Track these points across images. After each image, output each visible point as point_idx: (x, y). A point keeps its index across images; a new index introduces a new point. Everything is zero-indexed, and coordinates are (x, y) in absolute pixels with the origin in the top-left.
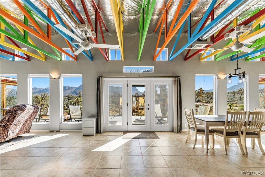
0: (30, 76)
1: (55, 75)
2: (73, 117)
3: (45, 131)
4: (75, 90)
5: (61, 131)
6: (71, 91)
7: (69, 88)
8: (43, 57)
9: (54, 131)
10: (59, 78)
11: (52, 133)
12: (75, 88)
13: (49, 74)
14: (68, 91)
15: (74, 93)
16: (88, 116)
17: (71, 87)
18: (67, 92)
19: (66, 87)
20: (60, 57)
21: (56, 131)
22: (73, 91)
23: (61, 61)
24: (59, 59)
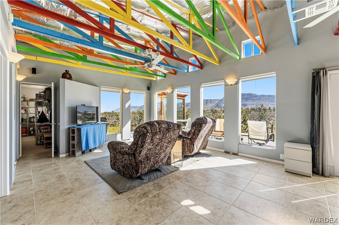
0: (202, 86)
1: (231, 81)
2: (253, 138)
3: (219, 150)
4: (217, 103)
5: (239, 154)
6: (213, 104)
7: (211, 101)
8: (217, 60)
9: (230, 153)
10: (237, 83)
11: (228, 155)
12: (217, 100)
13: (223, 80)
14: (210, 104)
15: (216, 106)
16: (288, 140)
17: (213, 100)
18: (209, 106)
19: (208, 100)
20: (239, 54)
21: (232, 153)
22: (216, 104)
23: (241, 60)
24: (238, 58)
